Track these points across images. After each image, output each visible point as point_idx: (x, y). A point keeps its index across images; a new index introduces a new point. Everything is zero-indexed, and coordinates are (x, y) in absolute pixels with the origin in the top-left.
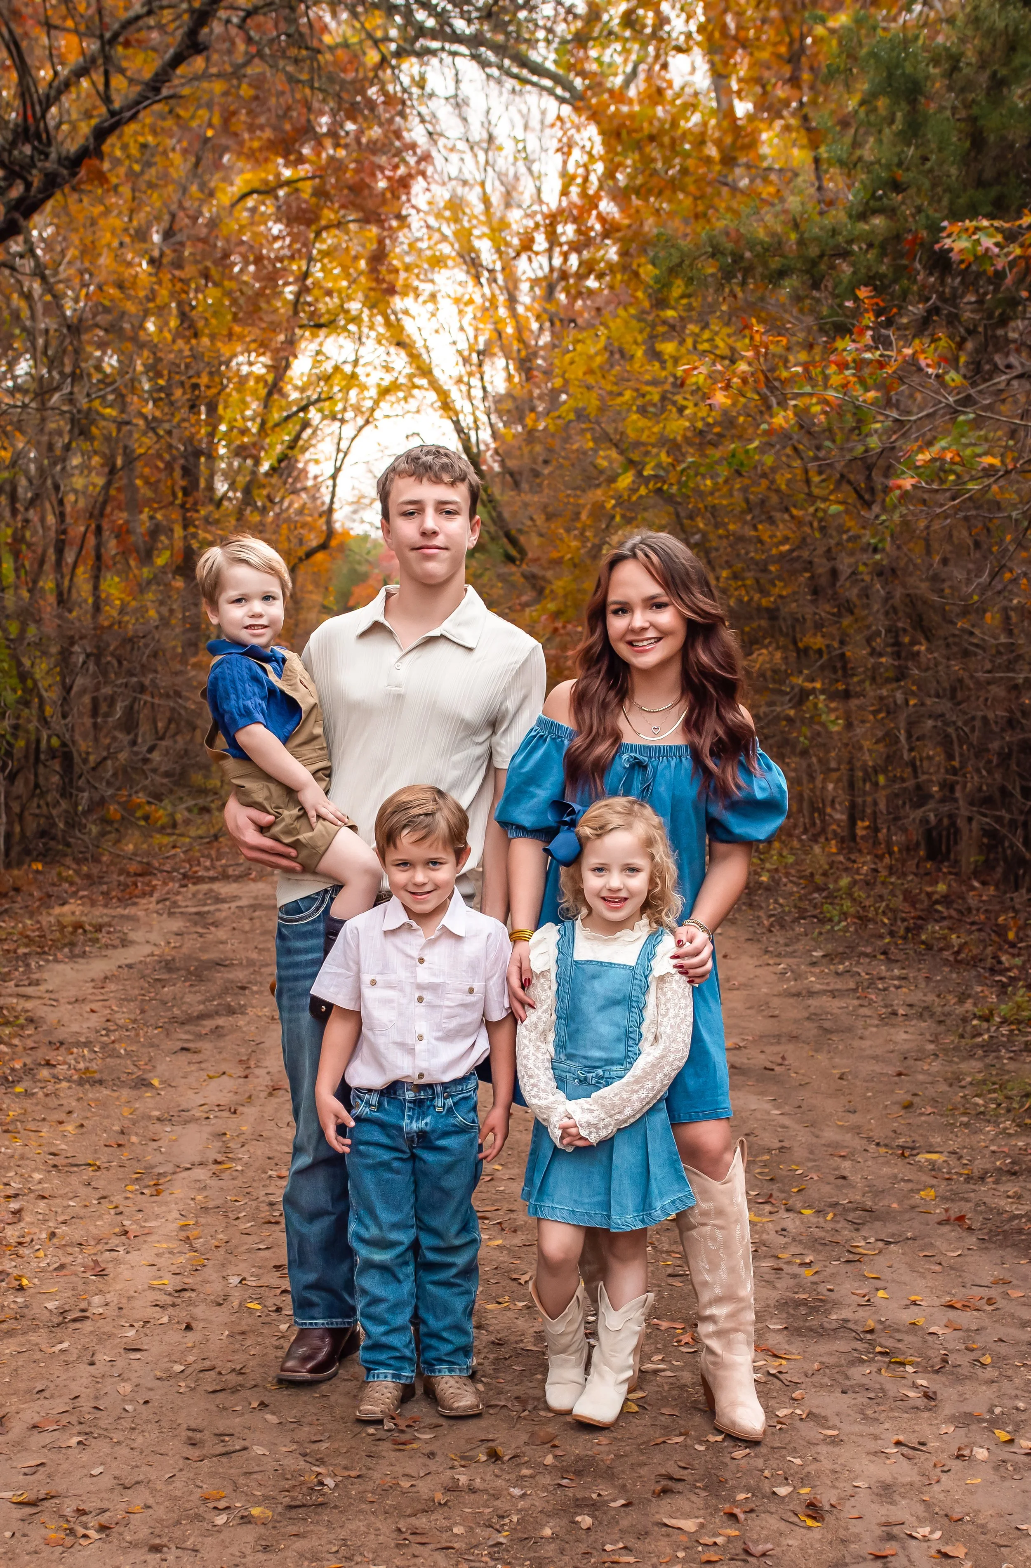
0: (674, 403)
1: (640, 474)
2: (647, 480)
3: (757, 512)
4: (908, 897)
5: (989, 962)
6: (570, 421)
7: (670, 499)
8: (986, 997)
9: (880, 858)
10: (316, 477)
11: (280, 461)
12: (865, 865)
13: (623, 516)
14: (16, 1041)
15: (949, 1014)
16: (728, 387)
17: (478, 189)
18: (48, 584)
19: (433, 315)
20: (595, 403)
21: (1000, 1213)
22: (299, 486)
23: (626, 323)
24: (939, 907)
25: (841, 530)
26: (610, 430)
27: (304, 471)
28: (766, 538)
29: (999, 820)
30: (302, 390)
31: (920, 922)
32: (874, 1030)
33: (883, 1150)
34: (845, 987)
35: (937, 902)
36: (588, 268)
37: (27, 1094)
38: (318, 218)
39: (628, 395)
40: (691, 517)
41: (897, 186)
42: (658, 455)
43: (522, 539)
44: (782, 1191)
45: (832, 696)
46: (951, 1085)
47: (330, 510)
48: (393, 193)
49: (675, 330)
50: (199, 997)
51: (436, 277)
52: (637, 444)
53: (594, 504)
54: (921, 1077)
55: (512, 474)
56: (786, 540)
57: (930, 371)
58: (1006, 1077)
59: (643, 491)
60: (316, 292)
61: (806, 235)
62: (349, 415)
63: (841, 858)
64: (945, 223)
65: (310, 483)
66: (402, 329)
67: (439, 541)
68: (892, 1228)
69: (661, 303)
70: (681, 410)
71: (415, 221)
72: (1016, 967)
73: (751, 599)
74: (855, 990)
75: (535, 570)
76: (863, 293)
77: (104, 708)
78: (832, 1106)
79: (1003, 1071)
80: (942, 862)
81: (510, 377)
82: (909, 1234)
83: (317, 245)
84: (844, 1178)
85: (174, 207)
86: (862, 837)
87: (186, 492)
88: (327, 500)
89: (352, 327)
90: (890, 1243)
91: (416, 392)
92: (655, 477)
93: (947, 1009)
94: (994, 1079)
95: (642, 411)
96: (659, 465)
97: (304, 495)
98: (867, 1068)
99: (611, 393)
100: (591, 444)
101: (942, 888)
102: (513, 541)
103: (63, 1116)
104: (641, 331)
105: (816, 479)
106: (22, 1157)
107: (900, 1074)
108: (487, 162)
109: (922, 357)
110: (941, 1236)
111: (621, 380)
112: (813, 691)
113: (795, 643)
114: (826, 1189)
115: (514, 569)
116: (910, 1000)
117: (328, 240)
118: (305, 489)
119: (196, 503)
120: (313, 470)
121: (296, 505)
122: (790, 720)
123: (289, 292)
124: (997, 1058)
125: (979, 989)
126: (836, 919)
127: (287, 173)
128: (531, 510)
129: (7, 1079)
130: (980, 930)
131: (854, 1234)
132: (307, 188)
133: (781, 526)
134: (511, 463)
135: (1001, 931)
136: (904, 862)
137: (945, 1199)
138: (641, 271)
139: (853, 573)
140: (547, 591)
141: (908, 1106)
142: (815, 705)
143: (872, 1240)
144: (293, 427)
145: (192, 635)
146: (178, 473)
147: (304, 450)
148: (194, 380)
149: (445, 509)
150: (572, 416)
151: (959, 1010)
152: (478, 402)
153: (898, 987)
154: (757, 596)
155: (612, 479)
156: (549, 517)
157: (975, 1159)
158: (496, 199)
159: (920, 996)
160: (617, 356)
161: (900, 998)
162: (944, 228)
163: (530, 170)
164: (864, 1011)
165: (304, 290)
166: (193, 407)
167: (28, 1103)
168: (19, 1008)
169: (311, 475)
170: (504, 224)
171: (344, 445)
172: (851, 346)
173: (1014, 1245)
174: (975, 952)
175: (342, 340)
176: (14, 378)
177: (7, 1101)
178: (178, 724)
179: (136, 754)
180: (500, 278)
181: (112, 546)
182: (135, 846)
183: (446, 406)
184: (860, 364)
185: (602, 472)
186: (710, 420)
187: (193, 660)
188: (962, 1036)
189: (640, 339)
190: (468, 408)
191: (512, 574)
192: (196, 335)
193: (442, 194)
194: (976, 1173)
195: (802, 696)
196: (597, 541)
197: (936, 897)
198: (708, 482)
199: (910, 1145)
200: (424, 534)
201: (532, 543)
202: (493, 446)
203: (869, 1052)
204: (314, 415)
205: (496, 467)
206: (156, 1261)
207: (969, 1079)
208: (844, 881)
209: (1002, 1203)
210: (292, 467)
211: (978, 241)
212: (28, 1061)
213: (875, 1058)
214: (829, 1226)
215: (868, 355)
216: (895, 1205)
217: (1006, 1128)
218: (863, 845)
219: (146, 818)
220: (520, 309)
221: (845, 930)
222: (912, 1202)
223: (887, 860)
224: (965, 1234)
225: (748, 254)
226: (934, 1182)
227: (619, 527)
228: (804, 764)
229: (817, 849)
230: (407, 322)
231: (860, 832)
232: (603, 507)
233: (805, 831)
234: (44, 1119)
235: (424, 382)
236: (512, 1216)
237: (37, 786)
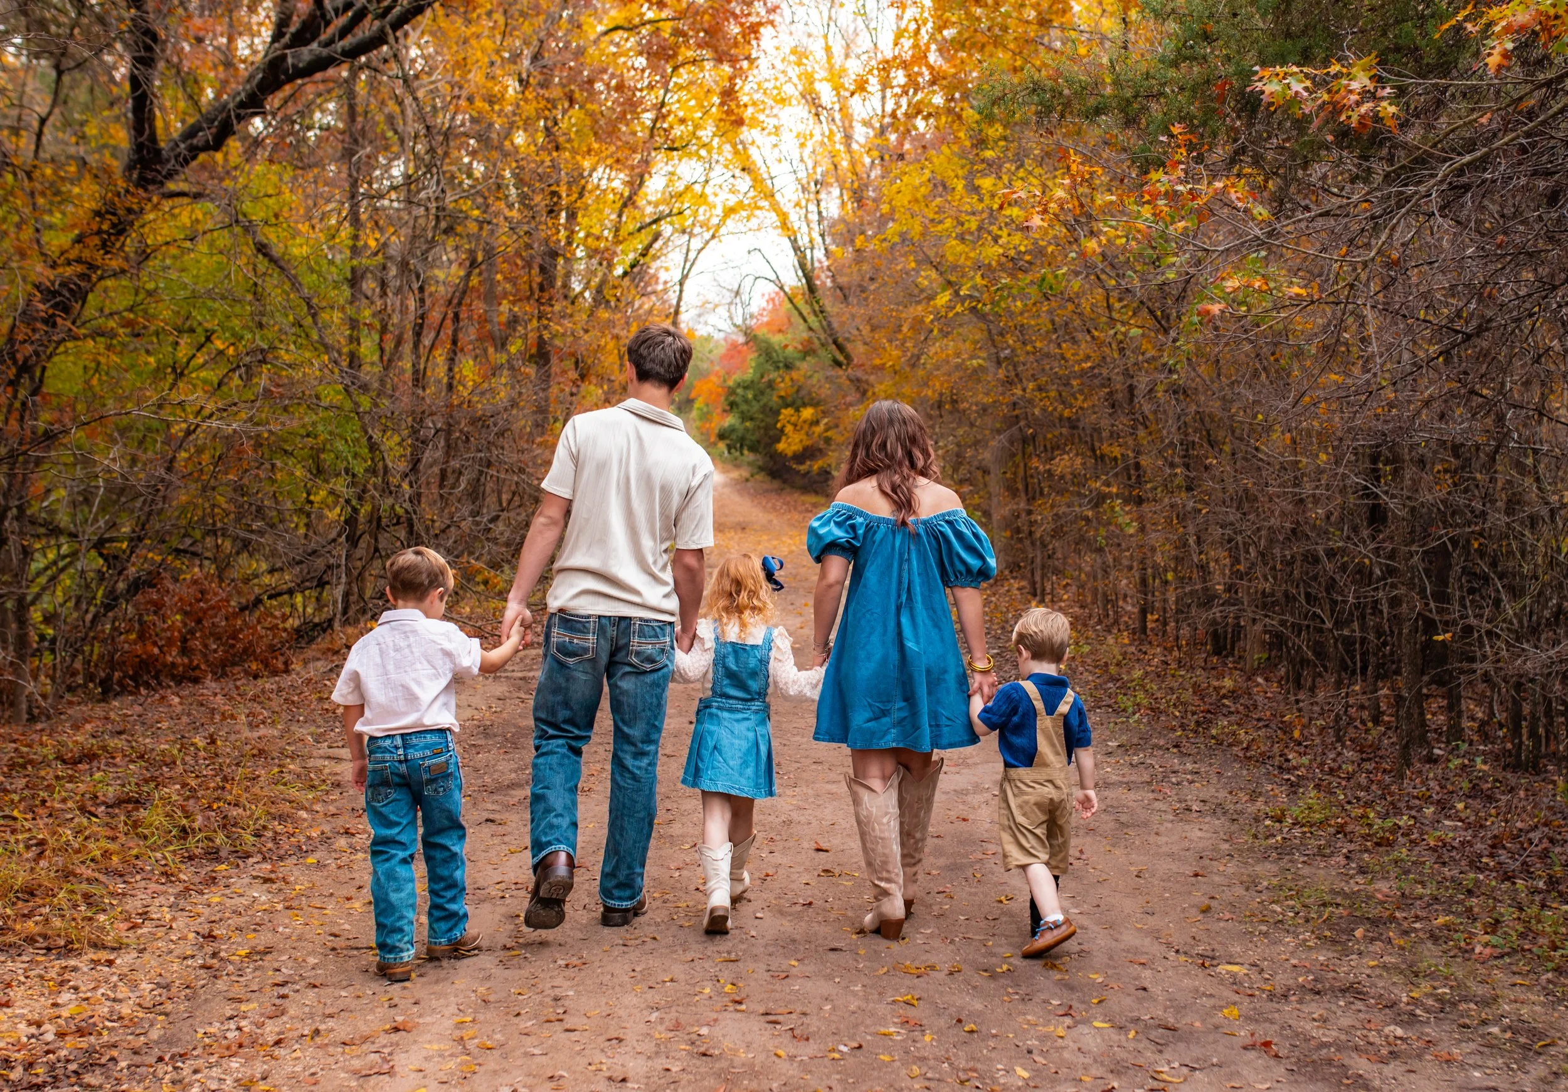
0: (989, 233)
1: (957, 293)
2: (963, 300)
3: (1061, 333)
4: (1196, 688)
5: (1277, 761)
6: (895, 244)
7: (983, 317)
8: (1275, 796)
9: (1171, 650)
10: (666, 283)
11: (633, 266)
12: (1156, 655)
13: (941, 330)
14: (317, 807)
15: (1241, 813)
16: (1045, 211)
17: (822, 42)
18: (407, 364)
19: (775, 146)
20: (918, 228)
21: (1307, 1040)
22: (649, 289)
23: (949, 160)
24: (1226, 701)
25: (1138, 351)
26: (931, 253)
27: (655, 278)
28: (1068, 356)
29: (1283, 623)
30: (656, 205)
31: (1209, 716)
32: (1170, 825)
33: (1182, 958)
34: (1140, 780)
35: (1224, 697)
36: (916, 110)
37: (320, 865)
38: (675, 55)
39: (948, 223)
40: (1001, 334)
41: (1206, 37)
42: (972, 278)
43: (849, 347)
44: (1083, 1002)
45: (1126, 501)
46: (1247, 889)
47: (677, 312)
48: (744, 37)
49: (993, 167)
50: (513, 766)
51: (781, 114)
52: (954, 268)
53: (914, 319)
54: (1217, 879)
55: (841, 289)
56: (1088, 358)
57: (1240, 204)
58: (1302, 883)
59: (959, 308)
60: (671, 118)
61: (1122, 77)
62: (697, 230)
63: (1133, 649)
64: (1257, 68)
65: (660, 287)
66: (748, 157)
68: (1196, 1051)
69: (981, 143)
70: (996, 239)
71: (763, 63)
72: (1303, 765)
73: (1055, 409)
74: (1149, 783)
75: (859, 374)
76: (1177, 129)
77: (451, 480)
78: (1130, 905)
79: (1297, 877)
80: (1226, 656)
81: (843, 203)
82: (1215, 1060)
83: (674, 79)
84: (1145, 989)
85: (542, 34)
86: (1152, 629)
87: (542, 288)
88: (674, 302)
89: (703, 152)
90: (1194, 1069)
91: (757, 212)
92: (970, 296)
93: (1239, 807)
94: (1289, 884)
95: (961, 238)
96: (974, 287)
97: (653, 298)
98: (1164, 866)
99: (932, 221)
100: (913, 265)
101: (1228, 683)
102: (840, 348)
103: (353, 892)
104: (963, 167)
105: (1117, 305)
106: (299, 939)
107: (1196, 875)
108: (830, 18)
109: (1232, 190)
110: (1247, 1063)
111: (940, 210)
112: (1109, 495)
113: (1093, 450)
114: (1128, 1001)
115: (841, 372)
116: (1202, 796)
117: (684, 75)
118: (654, 292)
119: (551, 299)
120: (663, 276)
121: (646, 307)
122: (1087, 520)
123: (648, 117)
124: (1291, 861)
125: (1269, 787)
126: (1130, 710)
127: (650, 15)
128: (858, 321)
129: (300, 847)
130: (1266, 726)
131: (1157, 1057)
132: (667, 29)
133: (1083, 346)
134: (842, 280)
135: (1287, 729)
136: (1191, 656)
137: (1248, 1019)
138: (964, 114)
139: (1151, 391)
140: (870, 393)
141: (1206, 910)
142: (1113, 508)
143: (1176, 1065)
144: (645, 237)
145: (540, 417)
146: (536, 271)
147: (655, 258)
148: (553, 188)
150: (897, 239)
151: (1251, 809)
152: (815, 226)
153: (1191, 782)
154: (1060, 407)
155: (931, 298)
156: (873, 329)
157: (1276, 973)
158: (838, 50)
159: (1215, 791)
160: (940, 189)
161: (1193, 794)
162: (1256, 72)
163: (867, 27)
164: (1158, 805)
165: (660, 117)
166: (552, 212)
167: (317, 877)
168: (327, 771)
169: (661, 281)
170: (843, 71)
171: (692, 255)
172: (1164, 178)
173: (1324, 1079)
174: (1263, 749)
175: (693, 162)
176: (391, 177)
177: (296, 873)
178: (522, 498)
179: (478, 524)
180: (837, 116)
181: (469, 334)
182: (472, 609)
183: (785, 225)
184: (1172, 196)
185: (922, 291)
186: (1023, 249)
187: (539, 440)
188: (1255, 837)
189: (960, 173)
190: (805, 229)
191: (838, 377)
192: (557, 148)
193: (787, 43)
194: (1279, 991)
195: (1099, 500)
196: (916, 351)
197: (1223, 691)
198: (1019, 304)
199: (1210, 954)
201: (858, 350)
202: (826, 264)
203: (1164, 849)
204: (666, 228)
205: (829, 283)
206: (425, 1065)
207: (1265, 883)
208: (1137, 673)
209: (1308, 1026)
210: (643, 273)
211: (1288, 86)
212: (327, 828)
213: (1171, 855)
214: (1131, 1046)
215: (1180, 188)
216: (1197, 1024)
217: (1305, 940)
218: (1152, 637)
219: (486, 582)
220: (855, 146)
221: (1138, 722)
222: (1215, 1020)
223: (1176, 653)
224: (1272, 1062)
225: (1066, 92)
226: (1236, 998)
227: (936, 340)
228: (1099, 561)
229: (1110, 640)
230: (753, 151)
231: (1150, 625)
232: (922, 321)
233: (1100, 622)
234: (332, 895)
235: (765, 204)
236: (805, 1020)
237: (376, 550)
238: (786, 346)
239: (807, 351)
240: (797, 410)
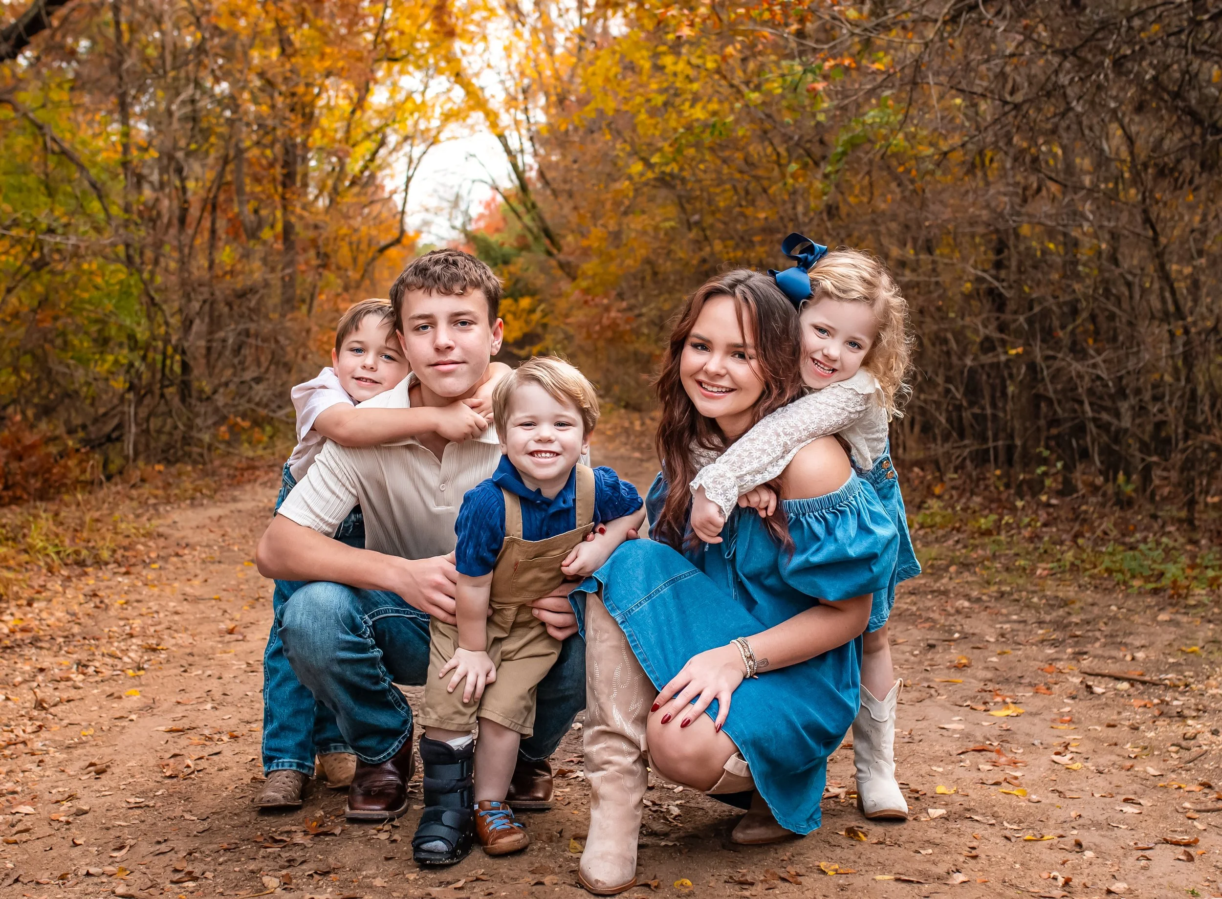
10: (391, 189)
11: (362, 172)
22: (376, 197)
27: (382, 187)
30: (382, 112)
39: (638, 100)
43: (560, 237)
47: (403, 216)
65: (386, 195)
67: (455, 355)
75: (568, 259)
81: (549, 110)
87: (284, 186)
88: (400, 206)
89: (421, 63)
95: (650, 113)
102: (551, 238)
115: (553, 262)
118: (381, 199)
119: (293, 194)
144: (371, 145)
147: (380, 168)
149: (459, 321)
152: (524, 131)
166: (293, 110)
169: (387, 188)
175: (413, 72)
183: (493, 124)
191: (550, 266)
200: (438, 350)
204: (390, 135)
210: (371, 179)
238: (503, 244)
239: (523, 247)
240: (516, 301)
